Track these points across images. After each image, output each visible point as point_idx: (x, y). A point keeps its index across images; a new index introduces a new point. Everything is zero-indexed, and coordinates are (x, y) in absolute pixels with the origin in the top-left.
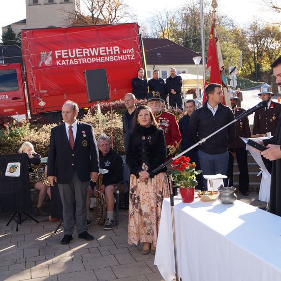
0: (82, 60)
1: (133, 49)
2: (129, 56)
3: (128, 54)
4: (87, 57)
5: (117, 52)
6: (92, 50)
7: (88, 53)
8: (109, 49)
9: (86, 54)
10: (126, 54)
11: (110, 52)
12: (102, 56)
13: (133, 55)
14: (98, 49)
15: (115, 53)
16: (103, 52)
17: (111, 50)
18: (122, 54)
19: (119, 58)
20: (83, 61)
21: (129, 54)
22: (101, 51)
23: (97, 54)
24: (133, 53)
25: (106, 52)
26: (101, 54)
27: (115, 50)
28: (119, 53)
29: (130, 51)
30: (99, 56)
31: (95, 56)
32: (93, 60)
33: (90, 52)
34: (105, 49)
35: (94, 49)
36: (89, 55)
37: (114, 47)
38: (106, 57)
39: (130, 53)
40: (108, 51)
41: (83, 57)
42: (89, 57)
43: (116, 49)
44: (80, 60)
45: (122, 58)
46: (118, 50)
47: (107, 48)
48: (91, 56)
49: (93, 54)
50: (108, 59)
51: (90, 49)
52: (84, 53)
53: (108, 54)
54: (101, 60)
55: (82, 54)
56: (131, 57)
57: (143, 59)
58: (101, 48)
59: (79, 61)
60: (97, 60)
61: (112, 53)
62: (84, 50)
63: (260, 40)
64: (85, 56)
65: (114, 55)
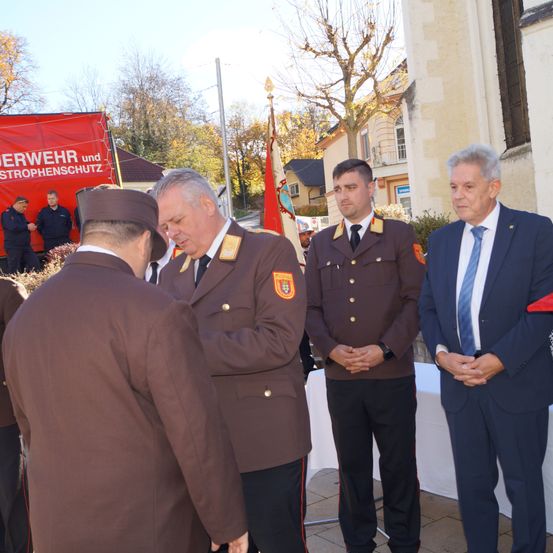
0: (13, 173)
1: (99, 155)
2: (93, 166)
3: (92, 163)
4: (21, 167)
5: (72, 159)
6: (31, 155)
7: (23, 160)
8: (60, 154)
9: (21, 163)
10: (89, 163)
11: (61, 160)
12: (48, 166)
13: (100, 165)
14: (40, 154)
15: (69, 161)
16: (49, 160)
17: (63, 156)
18: (81, 163)
19: (77, 169)
20: (16, 174)
21: (94, 164)
22: (46, 158)
23: (39, 163)
24: (99, 162)
25: (54, 160)
26: (46, 163)
27: (69, 157)
28: (76, 161)
29: (94, 158)
30: (43, 166)
31: (36, 166)
32: (32, 173)
33: (26, 159)
34: (53, 155)
35: (34, 154)
36: (25, 164)
37: (68, 152)
38: (54, 169)
39: (96, 162)
40: (57, 157)
41: (15, 168)
42: (25, 167)
43: (71, 154)
44: (10, 172)
45: (82, 169)
46: (74, 157)
47: (56, 153)
48: (29, 166)
49: (32, 163)
50: (57, 172)
51: (27, 154)
52: (17, 160)
53: (57, 162)
54: (46, 172)
55: (14, 162)
56: (96, 168)
57: (115, 172)
58: (44, 153)
59: (7, 174)
60: (40, 172)
61: (64, 161)
62: (16, 155)
63: (246, 144)
64: (17, 165)
65: (67, 165)
